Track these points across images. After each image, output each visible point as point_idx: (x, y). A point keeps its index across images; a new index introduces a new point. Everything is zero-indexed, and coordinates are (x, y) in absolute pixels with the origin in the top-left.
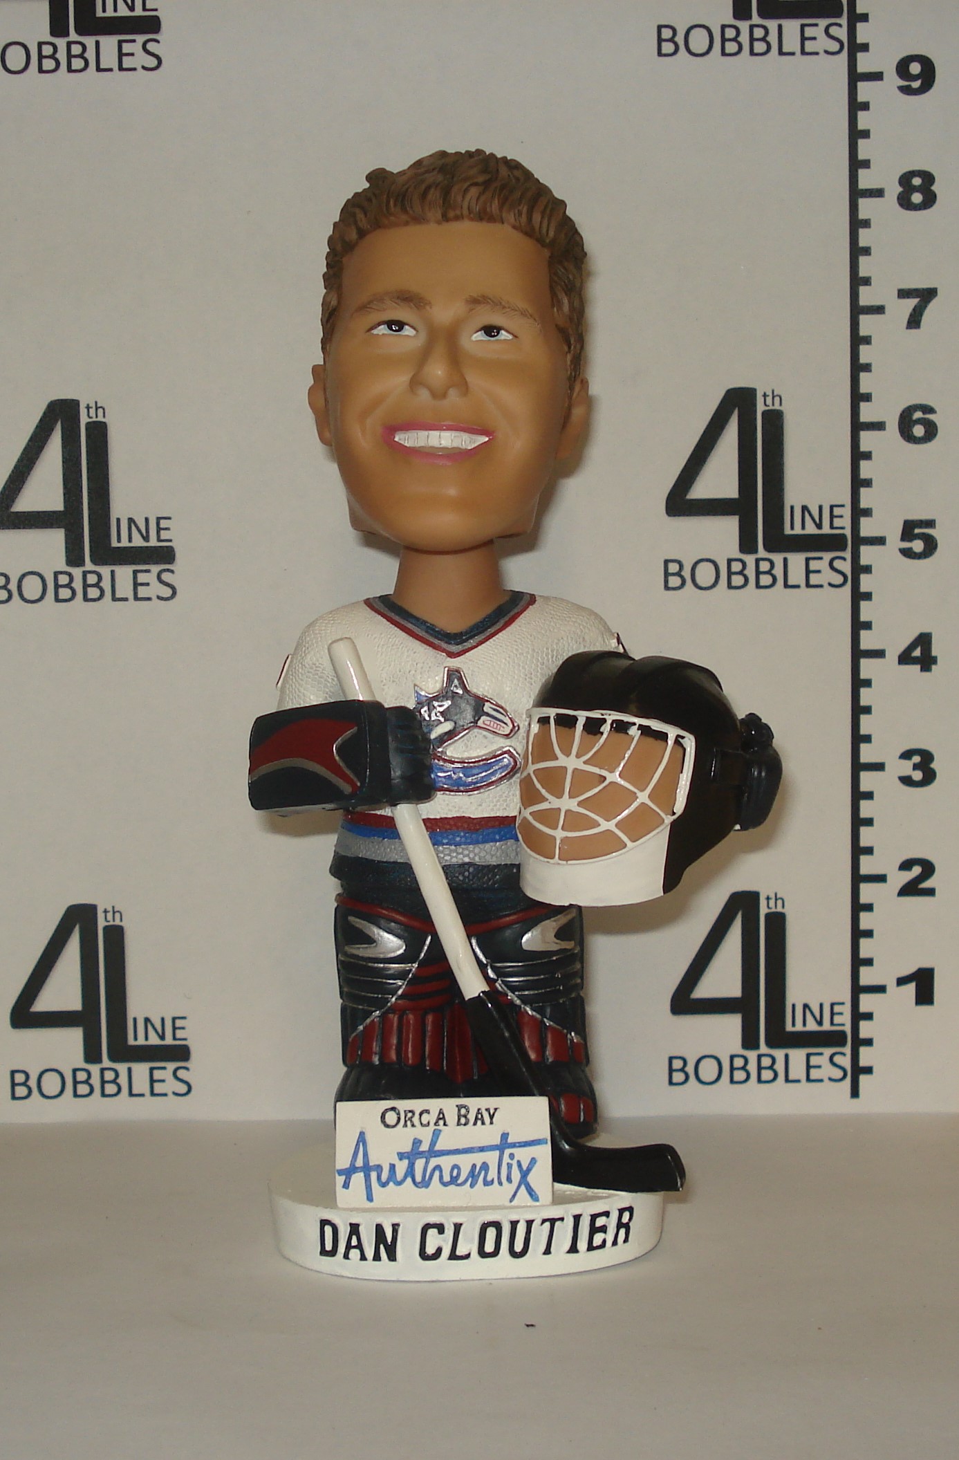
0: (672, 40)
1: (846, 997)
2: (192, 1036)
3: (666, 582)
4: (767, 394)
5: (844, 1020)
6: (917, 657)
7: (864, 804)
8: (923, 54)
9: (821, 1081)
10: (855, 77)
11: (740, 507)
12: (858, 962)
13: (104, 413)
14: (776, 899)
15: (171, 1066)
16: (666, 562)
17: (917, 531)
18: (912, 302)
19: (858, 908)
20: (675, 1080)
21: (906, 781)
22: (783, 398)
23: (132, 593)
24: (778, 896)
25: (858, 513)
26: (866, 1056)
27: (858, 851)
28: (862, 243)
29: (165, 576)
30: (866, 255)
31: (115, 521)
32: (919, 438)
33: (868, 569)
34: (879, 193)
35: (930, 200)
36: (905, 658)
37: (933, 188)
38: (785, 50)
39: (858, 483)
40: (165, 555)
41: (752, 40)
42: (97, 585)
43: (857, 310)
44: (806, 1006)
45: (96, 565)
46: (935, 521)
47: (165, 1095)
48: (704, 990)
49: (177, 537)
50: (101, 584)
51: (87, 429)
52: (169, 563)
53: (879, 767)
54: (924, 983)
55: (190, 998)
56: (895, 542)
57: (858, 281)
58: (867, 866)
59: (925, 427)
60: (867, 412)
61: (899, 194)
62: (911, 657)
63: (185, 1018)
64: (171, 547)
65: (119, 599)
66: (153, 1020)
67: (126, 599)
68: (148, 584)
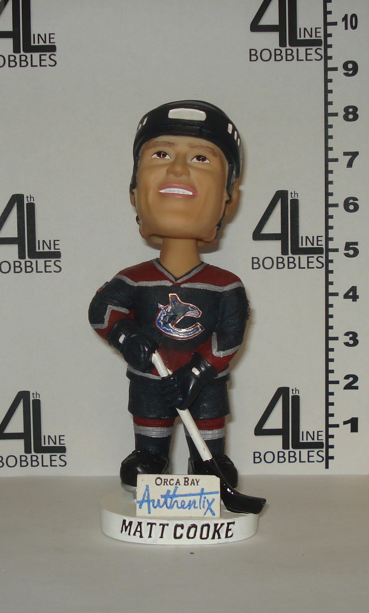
0: (255, 55)
1: (324, 429)
2: (67, 443)
3: (253, 266)
4: (292, 193)
5: (323, 438)
6: (351, 296)
7: (330, 353)
8: (353, 60)
9: (314, 462)
10: (327, 69)
11: (281, 237)
12: (328, 415)
13: (33, 199)
15: (58, 455)
16: (253, 258)
17: (351, 246)
18: (349, 157)
19: (328, 394)
20: (256, 461)
21: (347, 344)
23: (44, 269)
24: (297, 389)
25: (328, 239)
26: (331, 452)
27: (328, 372)
28: (329, 134)
29: (57, 263)
30: (331, 139)
31: (38, 241)
32: (352, 210)
33: (332, 261)
34: (336, 115)
35: (356, 117)
36: (346, 296)
37: (357, 113)
38: (299, 59)
39: (328, 228)
40: (57, 255)
41: (287, 55)
42: (30, 266)
43: (327, 160)
44: (308, 432)
45: (30, 258)
46: (358, 242)
47: (56, 466)
48: (268, 426)
49: (62, 248)
50: (32, 266)
51: (27, 206)
52: (58, 258)
53: (336, 339)
54: (354, 424)
55: (66, 428)
56: (342, 251)
57: (328, 149)
58: (332, 377)
59: (354, 206)
60: (331, 200)
61: (344, 115)
62: (349, 296)
63: (64, 436)
64: (59, 252)
65: (39, 272)
66: (51, 437)
67: (42, 272)
68: (50, 266)
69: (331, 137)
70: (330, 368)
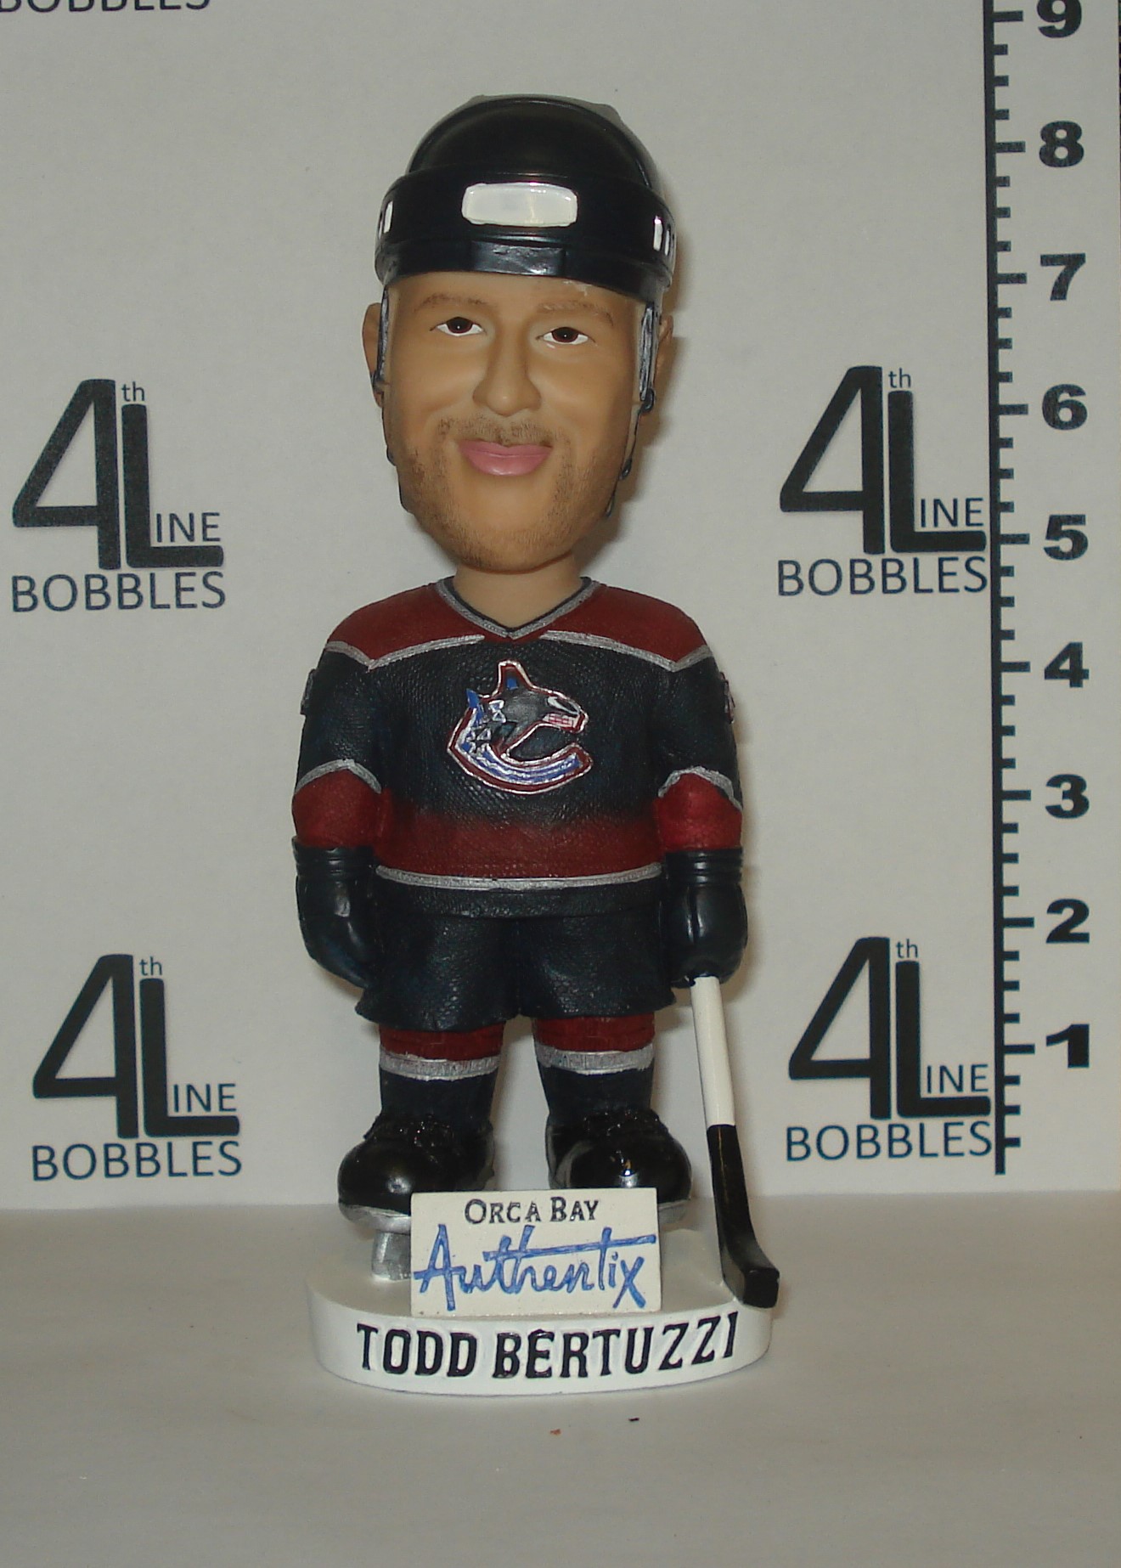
1: (989, 1057)
2: (241, 1105)
3: (781, 586)
4: (894, 373)
5: (987, 1085)
6: (1066, 671)
7: (1007, 838)
9: (961, 1154)
10: (990, 17)
11: (864, 501)
12: (1002, 1018)
13: (143, 395)
14: (908, 947)
15: (217, 1141)
16: (781, 564)
17: (1064, 528)
18: (1057, 270)
19: (1002, 956)
20: (794, 1155)
21: (1055, 811)
22: (912, 379)
23: (175, 600)
24: (910, 944)
25: (998, 507)
26: (1012, 1126)
27: (1001, 891)
28: (1000, 204)
29: (212, 580)
30: (1004, 217)
31: (155, 517)
32: (1066, 423)
33: (1009, 571)
34: (1018, 147)
35: (1076, 155)
36: (1052, 672)
37: (1080, 142)
39: (997, 474)
40: (212, 556)
42: (134, 590)
43: (994, 279)
44: (942, 1069)
45: (132, 567)
46: (1084, 516)
47: (211, 1174)
48: (827, 1051)
49: (226, 535)
50: (139, 589)
51: (123, 413)
52: (217, 566)
53: (1024, 795)
54: (1076, 1042)
55: (239, 1062)
56: (1039, 540)
57: (995, 246)
58: (1011, 908)
59: (1072, 410)
60: (1007, 395)
61: (1041, 149)
62: (1059, 671)
63: (233, 1085)
64: (219, 547)
65: (160, 607)
66: (197, 1088)
67: (168, 607)
68: (192, 589)
69: (1005, 213)
70: (1007, 881)
